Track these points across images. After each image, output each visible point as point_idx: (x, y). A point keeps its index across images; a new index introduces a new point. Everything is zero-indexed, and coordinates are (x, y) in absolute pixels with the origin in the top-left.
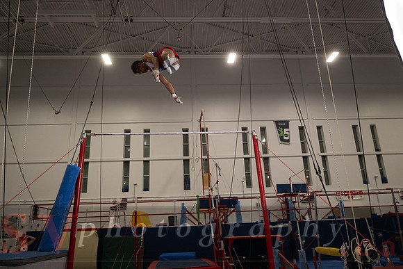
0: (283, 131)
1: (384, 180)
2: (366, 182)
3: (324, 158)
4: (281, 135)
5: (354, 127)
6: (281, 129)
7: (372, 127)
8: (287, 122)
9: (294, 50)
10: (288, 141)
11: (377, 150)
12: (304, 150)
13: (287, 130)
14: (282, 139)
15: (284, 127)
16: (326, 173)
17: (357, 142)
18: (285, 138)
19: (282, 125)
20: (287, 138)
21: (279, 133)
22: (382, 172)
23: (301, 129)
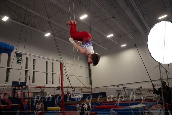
0: (19, 58)
1: (53, 83)
2: (47, 83)
3: (34, 72)
4: (18, 59)
5: (47, 62)
6: (18, 57)
7: (52, 63)
8: (22, 55)
9: (31, 26)
10: (20, 63)
11: (52, 72)
12: (26, 68)
13: (21, 58)
14: (18, 61)
15: (20, 56)
16: (33, 78)
17: (46, 68)
18: (19, 61)
19: (19, 55)
20: (20, 61)
21: (17, 58)
22: (52, 79)
23: (27, 59)
